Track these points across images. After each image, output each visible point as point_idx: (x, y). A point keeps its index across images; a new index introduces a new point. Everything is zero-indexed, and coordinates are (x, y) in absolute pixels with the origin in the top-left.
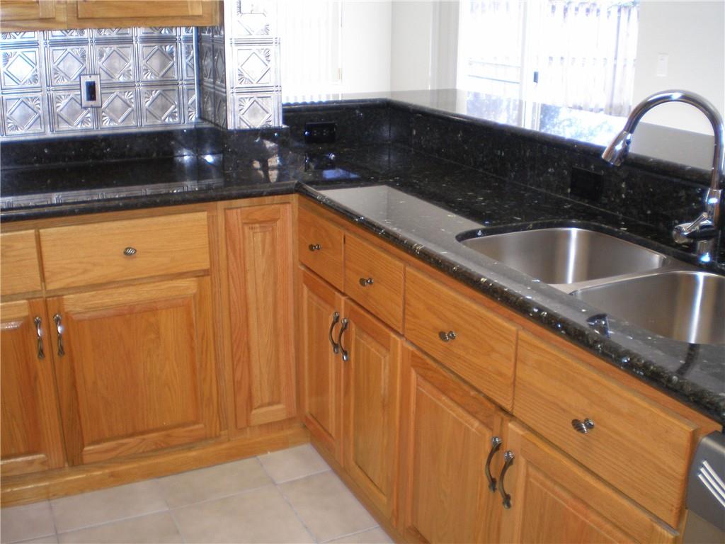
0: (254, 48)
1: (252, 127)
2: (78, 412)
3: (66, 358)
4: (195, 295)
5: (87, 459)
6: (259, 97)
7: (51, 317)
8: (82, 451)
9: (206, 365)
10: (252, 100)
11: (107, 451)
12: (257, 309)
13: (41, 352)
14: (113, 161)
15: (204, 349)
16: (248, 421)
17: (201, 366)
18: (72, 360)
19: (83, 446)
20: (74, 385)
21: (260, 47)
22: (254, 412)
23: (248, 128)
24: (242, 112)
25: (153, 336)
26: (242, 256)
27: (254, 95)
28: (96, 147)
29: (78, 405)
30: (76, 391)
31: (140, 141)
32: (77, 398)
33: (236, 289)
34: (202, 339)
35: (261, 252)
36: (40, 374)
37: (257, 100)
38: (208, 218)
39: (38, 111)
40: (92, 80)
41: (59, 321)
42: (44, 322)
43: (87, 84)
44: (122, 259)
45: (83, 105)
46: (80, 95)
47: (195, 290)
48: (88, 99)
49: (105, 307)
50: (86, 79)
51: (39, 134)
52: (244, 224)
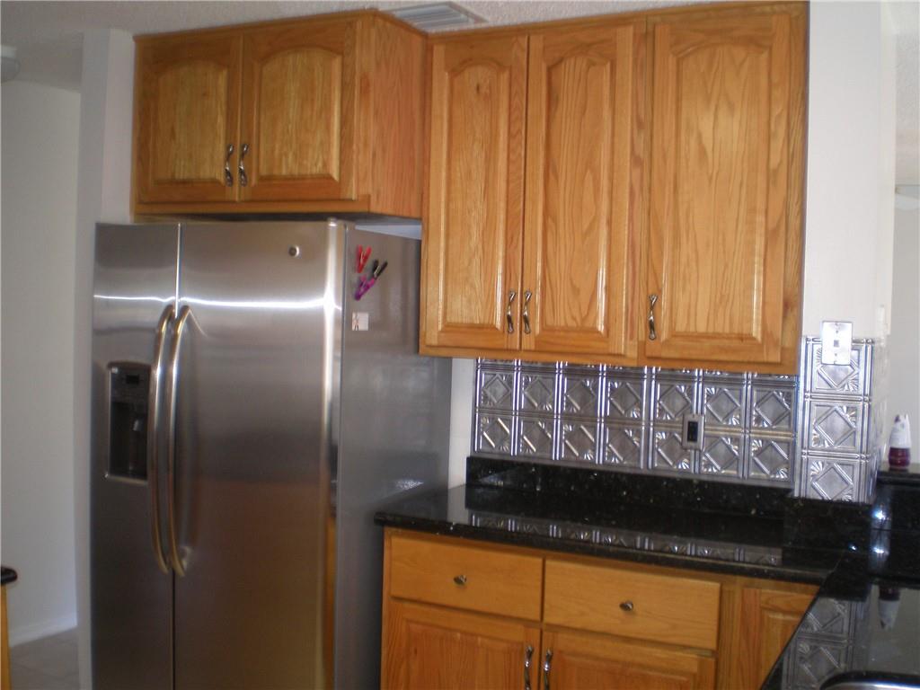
0: (836, 405)
4: (695, 675)
6: (837, 464)
7: (543, 652)
14: (706, 511)
23: (820, 498)
24: (814, 477)
27: (832, 460)
28: (689, 492)
31: (740, 494)
37: (835, 466)
38: (721, 592)
39: (638, 444)
40: (695, 419)
41: (549, 659)
42: (536, 654)
43: (689, 423)
44: (620, 612)
45: (684, 445)
46: (681, 434)
47: (695, 669)
48: (689, 439)
49: (597, 658)
50: (689, 418)
51: (635, 468)
52: (763, 609)
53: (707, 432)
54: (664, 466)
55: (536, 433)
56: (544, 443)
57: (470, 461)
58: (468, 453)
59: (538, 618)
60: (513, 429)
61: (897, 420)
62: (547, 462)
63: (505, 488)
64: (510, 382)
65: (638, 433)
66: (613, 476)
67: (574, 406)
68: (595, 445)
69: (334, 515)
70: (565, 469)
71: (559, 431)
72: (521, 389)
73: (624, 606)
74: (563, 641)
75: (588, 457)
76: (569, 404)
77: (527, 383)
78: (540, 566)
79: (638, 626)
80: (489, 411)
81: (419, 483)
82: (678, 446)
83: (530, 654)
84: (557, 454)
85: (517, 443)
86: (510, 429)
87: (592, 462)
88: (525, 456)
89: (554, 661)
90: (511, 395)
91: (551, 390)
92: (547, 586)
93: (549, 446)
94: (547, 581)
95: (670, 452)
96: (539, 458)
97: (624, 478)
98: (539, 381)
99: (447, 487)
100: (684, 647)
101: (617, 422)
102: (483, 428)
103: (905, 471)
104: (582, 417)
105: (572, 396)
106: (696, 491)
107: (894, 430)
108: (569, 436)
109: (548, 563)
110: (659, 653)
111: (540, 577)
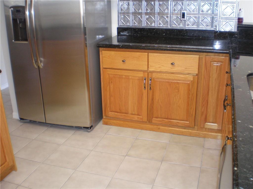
0: (229, 4)
1: (225, 31)
2: (153, 107)
3: (151, 91)
4: (192, 81)
5: (153, 121)
6: (229, 21)
7: (149, 78)
8: (152, 119)
9: (192, 104)
10: (226, 22)
11: (160, 121)
12: (212, 90)
13: (145, 87)
14: (187, 37)
15: (193, 99)
16: (204, 126)
17: (191, 104)
18: (153, 92)
19: (153, 118)
20: (153, 99)
21: (231, 4)
22: (206, 123)
23: (224, 31)
24: (223, 25)
25: (177, 91)
26: (209, 72)
27: (228, 20)
28: (183, 33)
29: (153, 105)
30: (153, 101)
31: (197, 32)
32: (153, 103)
33: (205, 82)
34: (192, 95)
35: (215, 72)
36: (144, 93)
37: (228, 22)
38: (199, 58)
39: (167, 20)
40: (184, 12)
41: (151, 80)
42: (147, 79)
43: (183, 13)
44: (171, 66)
45: (181, 20)
46: (180, 16)
47: (192, 79)
48: (182, 18)
49: (164, 79)
50: (183, 11)
51: (167, 27)
52: (211, 61)
53: (188, 16)
54: (175, 26)
55: (137, 19)
56: (140, 21)
57: (118, 29)
58: (117, 26)
59: (147, 70)
60: (131, 18)
61: (240, 10)
62: (141, 27)
63: (129, 36)
64: (129, 4)
65: (167, 17)
66: (161, 30)
67: (148, 10)
68: (155, 21)
69: (86, 46)
70: (147, 28)
71: (144, 18)
72: (132, 6)
73: (172, 64)
74: (154, 75)
75: (153, 25)
76: (147, 10)
77: (134, 4)
78: (147, 55)
79: (176, 69)
80: (123, 13)
81: (104, 36)
82: (179, 20)
83: (145, 79)
84: (144, 25)
85: (132, 23)
86: (129, 19)
87: (154, 26)
88: (134, 26)
89: (152, 80)
90: (129, 8)
91: (141, 6)
92: (149, 60)
93: (141, 22)
94: (149, 59)
95: (177, 22)
96: (139, 26)
97: (164, 30)
98: (138, 3)
99: (111, 37)
100: (188, 74)
101: (161, 14)
102: (121, 19)
103: (242, 24)
104: (151, 13)
105: (148, 7)
106: (185, 32)
107: (239, 13)
108: (147, 19)
109: (149, 54)
110: (182, 76)
111: (147, 58)
